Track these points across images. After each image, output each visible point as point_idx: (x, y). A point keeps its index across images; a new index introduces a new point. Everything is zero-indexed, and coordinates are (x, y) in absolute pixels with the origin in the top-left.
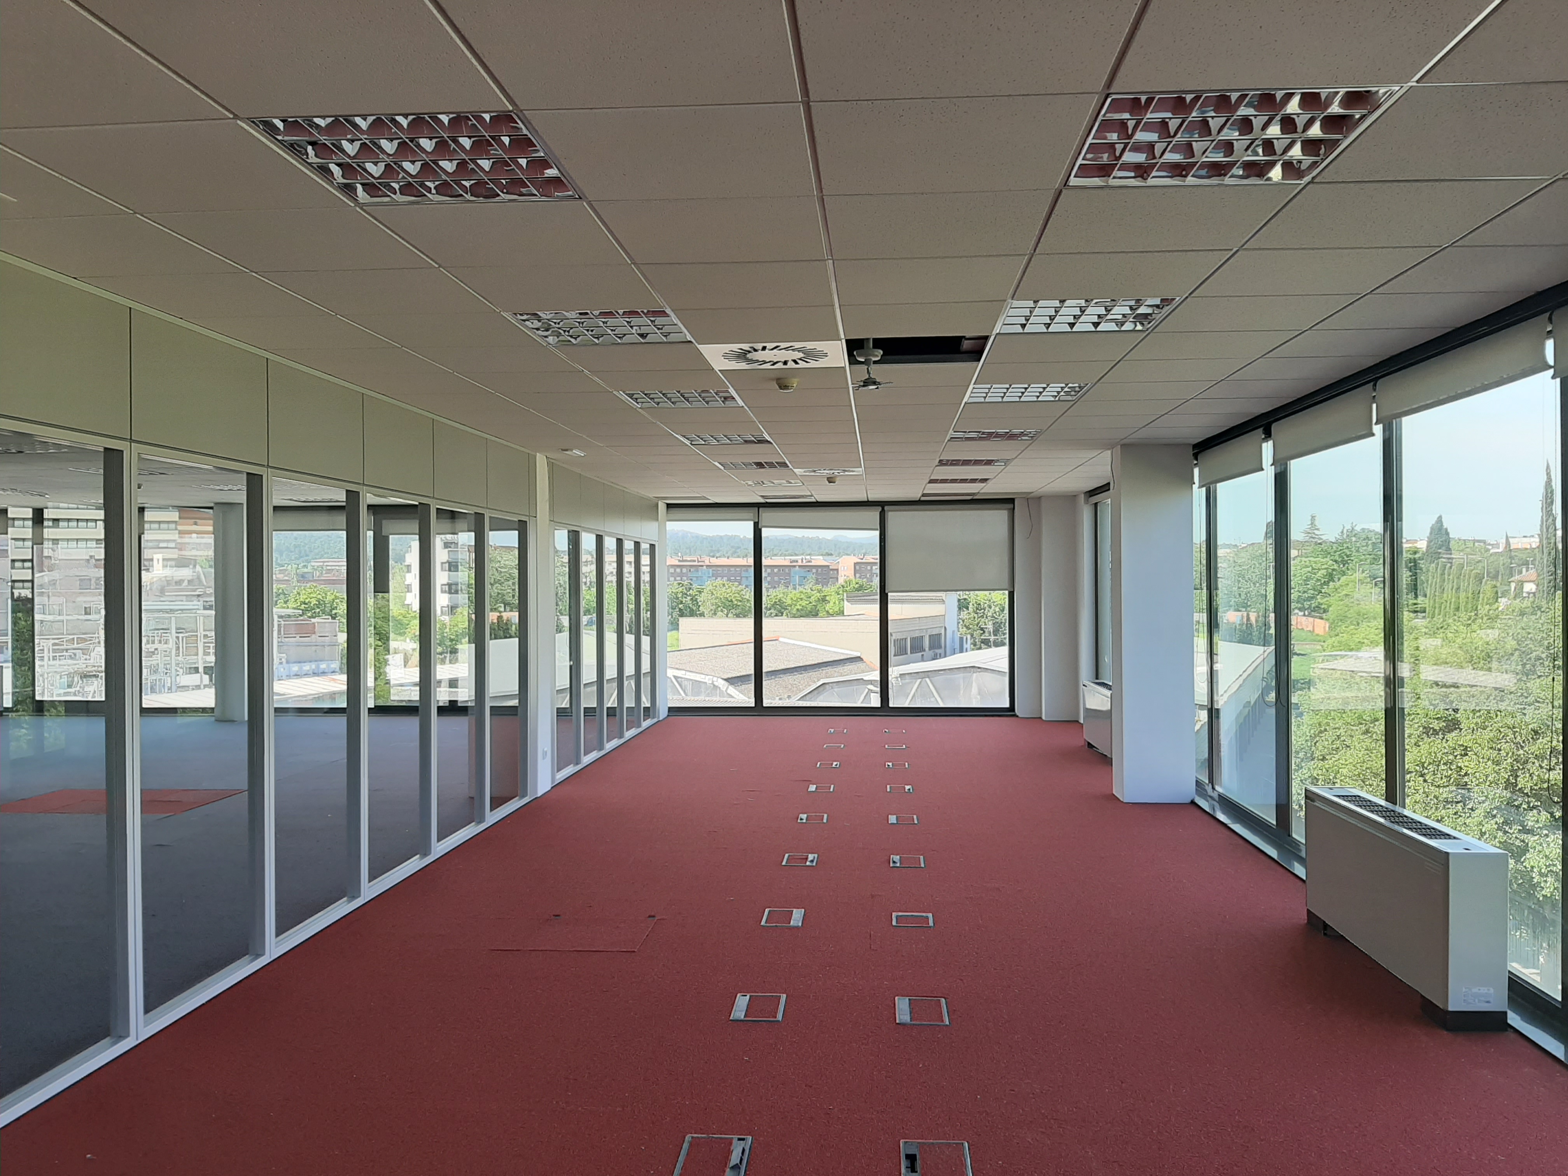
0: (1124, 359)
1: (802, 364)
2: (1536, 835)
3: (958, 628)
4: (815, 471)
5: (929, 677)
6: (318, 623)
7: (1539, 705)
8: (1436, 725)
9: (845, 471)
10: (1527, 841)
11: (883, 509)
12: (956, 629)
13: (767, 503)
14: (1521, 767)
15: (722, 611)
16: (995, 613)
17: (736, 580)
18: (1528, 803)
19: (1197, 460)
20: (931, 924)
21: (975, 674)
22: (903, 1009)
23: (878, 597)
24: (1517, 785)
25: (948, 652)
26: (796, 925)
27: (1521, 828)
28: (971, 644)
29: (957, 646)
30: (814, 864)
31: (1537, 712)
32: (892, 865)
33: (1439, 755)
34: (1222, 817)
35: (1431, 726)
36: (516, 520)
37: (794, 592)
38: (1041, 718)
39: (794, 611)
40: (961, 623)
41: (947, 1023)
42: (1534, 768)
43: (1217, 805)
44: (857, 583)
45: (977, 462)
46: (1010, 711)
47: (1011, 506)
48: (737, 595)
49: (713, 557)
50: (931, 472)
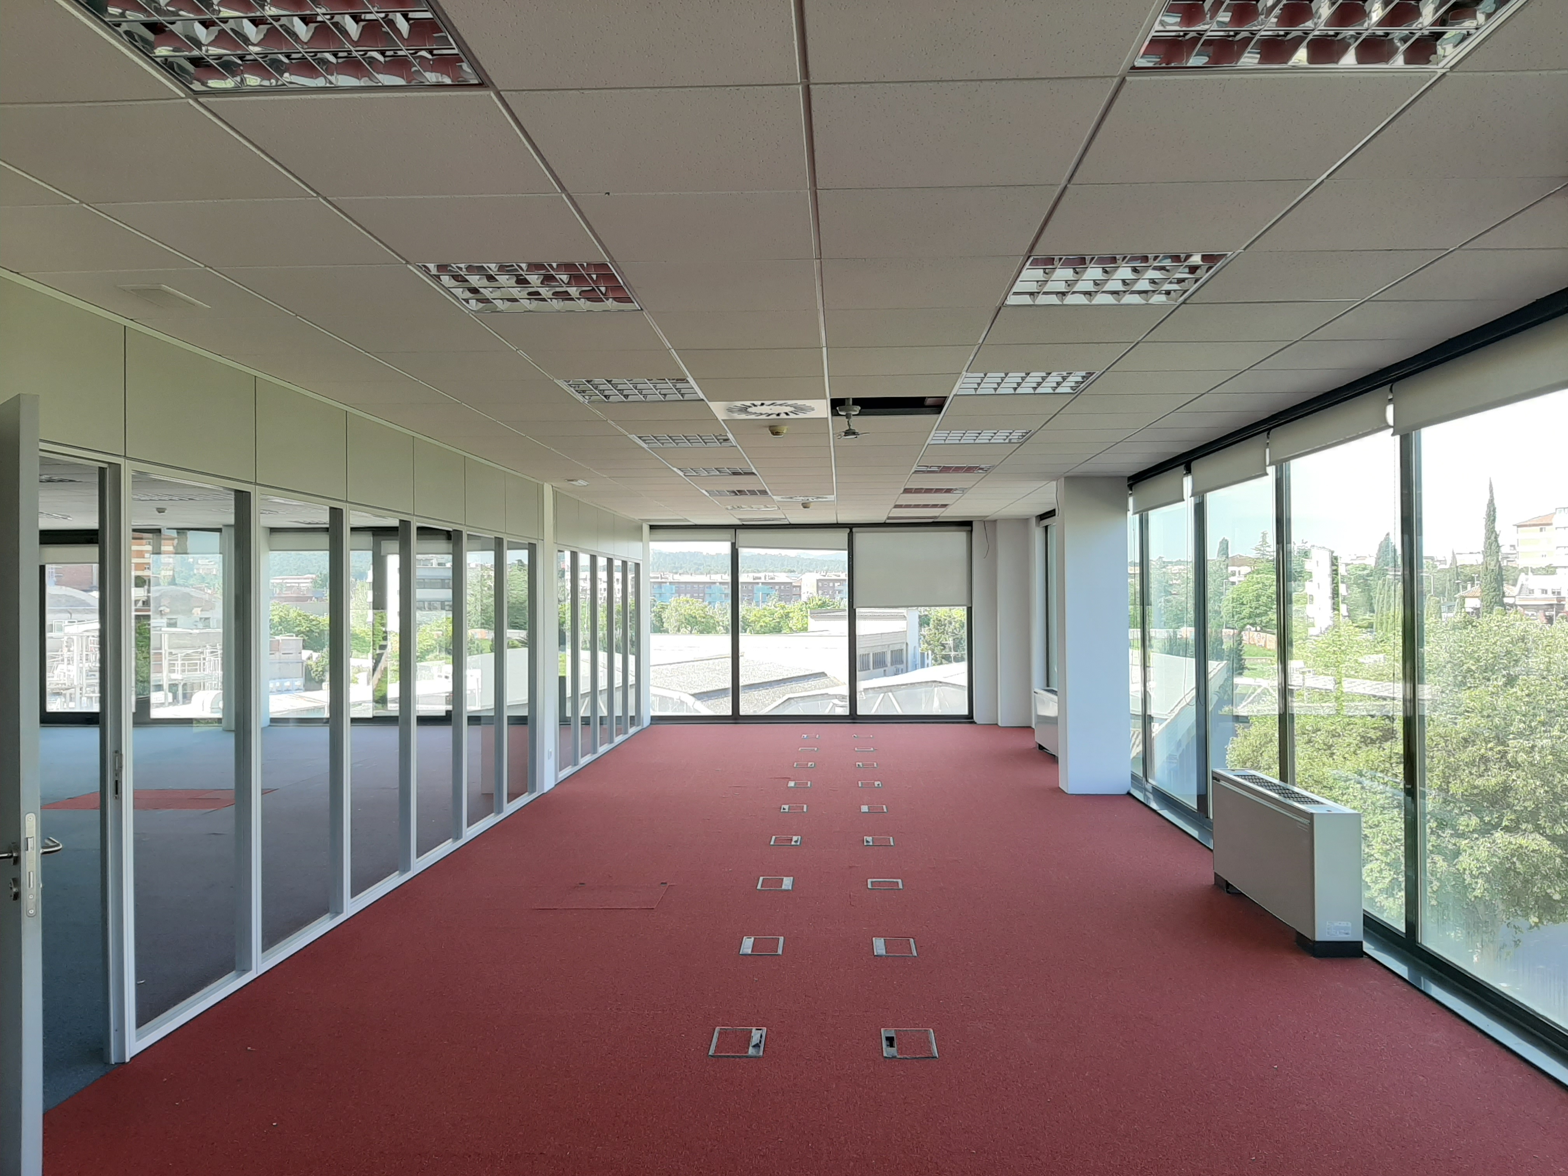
0: (1061, 412)
1: (792, 416)
2: (1466, 839)
3: (920, 644)
4: (791, 498)
5: (891, 691)
6: (282, 640)
7: (1469, 714)
8: (1372, 734)
9: (818, 498)
10: (1458, 844)
11: (851, 531)
12: (917, 645)
13: (743, 525)
14: (1453, 774)
15: (686, 627)
16: (955, 629)
17: (698, 597)
18: (1460, 808)
19: (1131, 490)
20: (901, 886)
21: (936, 689)
22: (879, 946)
23: (847, 614)
24: (1449, 791)
25: (909, 668)
26: (787, 888)
27: (1453, 832)
28: (933, 659)
29: (919, 661)
30: (798, 844)
31: (1467, 721)
32: (865, 844)
33: (1376, 763)
34: (1154, 806)
35: (1369, 735)
36: (493, 537)
37: (757, 608)
38: (997, 724)
39: (758, 628)
40: (922, 638)
41: (916, 955)
42: (1464, 775)
43: (1151, 796)
44: (820, 600)
45: (938, 491)
46: (969, 718)
47: (969, 528)
48: (700, 611)
49: (676, 573)
50: (896, 498)
